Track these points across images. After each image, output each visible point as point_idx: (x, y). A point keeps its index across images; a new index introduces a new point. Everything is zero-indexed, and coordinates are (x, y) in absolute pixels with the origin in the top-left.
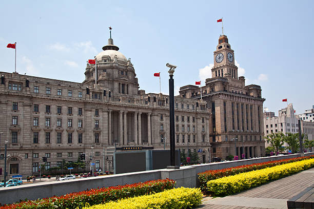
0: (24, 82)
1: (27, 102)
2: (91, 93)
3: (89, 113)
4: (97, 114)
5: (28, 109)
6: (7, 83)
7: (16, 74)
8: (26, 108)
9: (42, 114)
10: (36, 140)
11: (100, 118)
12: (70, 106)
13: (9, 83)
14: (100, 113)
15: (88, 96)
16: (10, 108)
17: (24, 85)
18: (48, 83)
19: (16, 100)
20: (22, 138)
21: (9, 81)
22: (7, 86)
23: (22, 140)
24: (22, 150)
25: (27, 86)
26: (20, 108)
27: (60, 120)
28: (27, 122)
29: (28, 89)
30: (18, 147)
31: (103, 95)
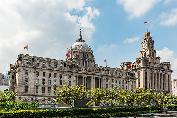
0: (32, 60)
1: (33, 70)
2: (67, 66)
3: (65, 77)
4: (70, 78)
5: (33, 74)
6: (23, 60)
7: (27, 55)
8: (32, 73)
9: (40, 77)
10: (37, 91)
11: (72, 80)
12: (56, 73)
13: (24, 60)
14: (72, 77)
15: (65, 67)
16: (24, 73)
17: (32, 61)
18: (44, 60)
19: (27, 69)
20: (30, 90)
21: (24, 59)
22: (23, 62)
23: (30, 91)
24: (30, 96)
25: (33, 62)
26: (29, 73)
27: (50, 80)
28: (33, 81)
29: (33, 63)
30: (28, 94)
31: (73, 67)
